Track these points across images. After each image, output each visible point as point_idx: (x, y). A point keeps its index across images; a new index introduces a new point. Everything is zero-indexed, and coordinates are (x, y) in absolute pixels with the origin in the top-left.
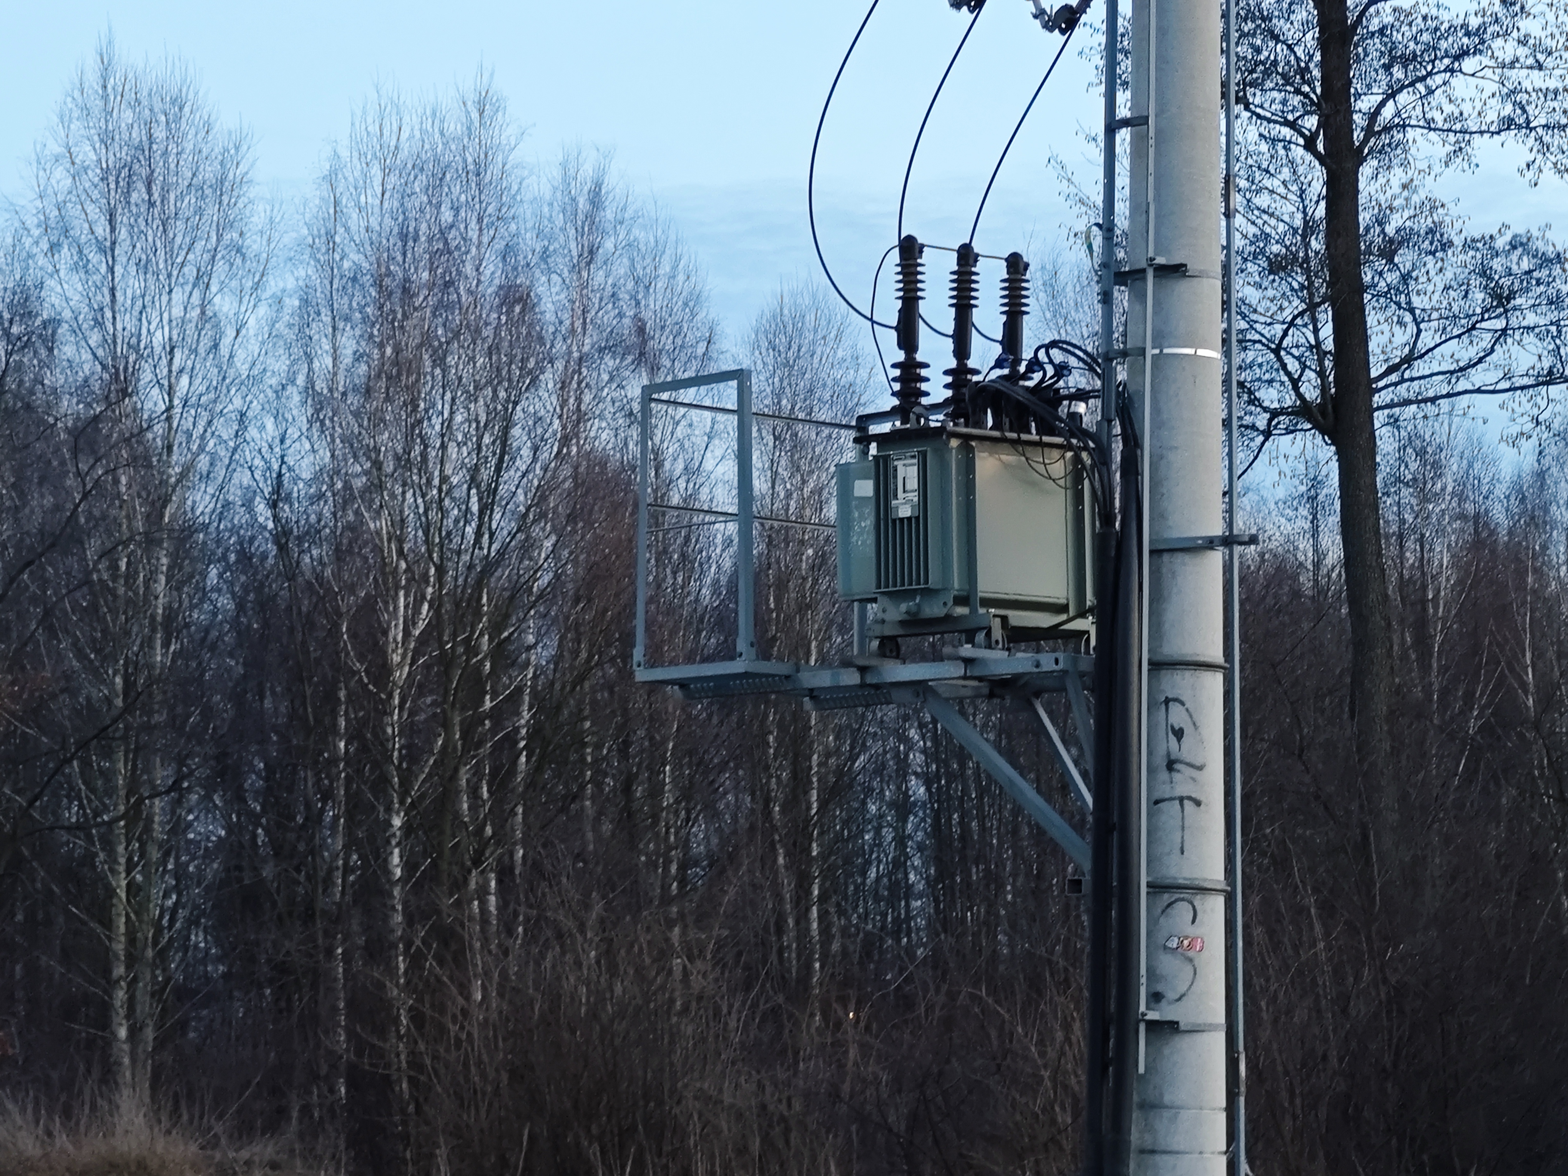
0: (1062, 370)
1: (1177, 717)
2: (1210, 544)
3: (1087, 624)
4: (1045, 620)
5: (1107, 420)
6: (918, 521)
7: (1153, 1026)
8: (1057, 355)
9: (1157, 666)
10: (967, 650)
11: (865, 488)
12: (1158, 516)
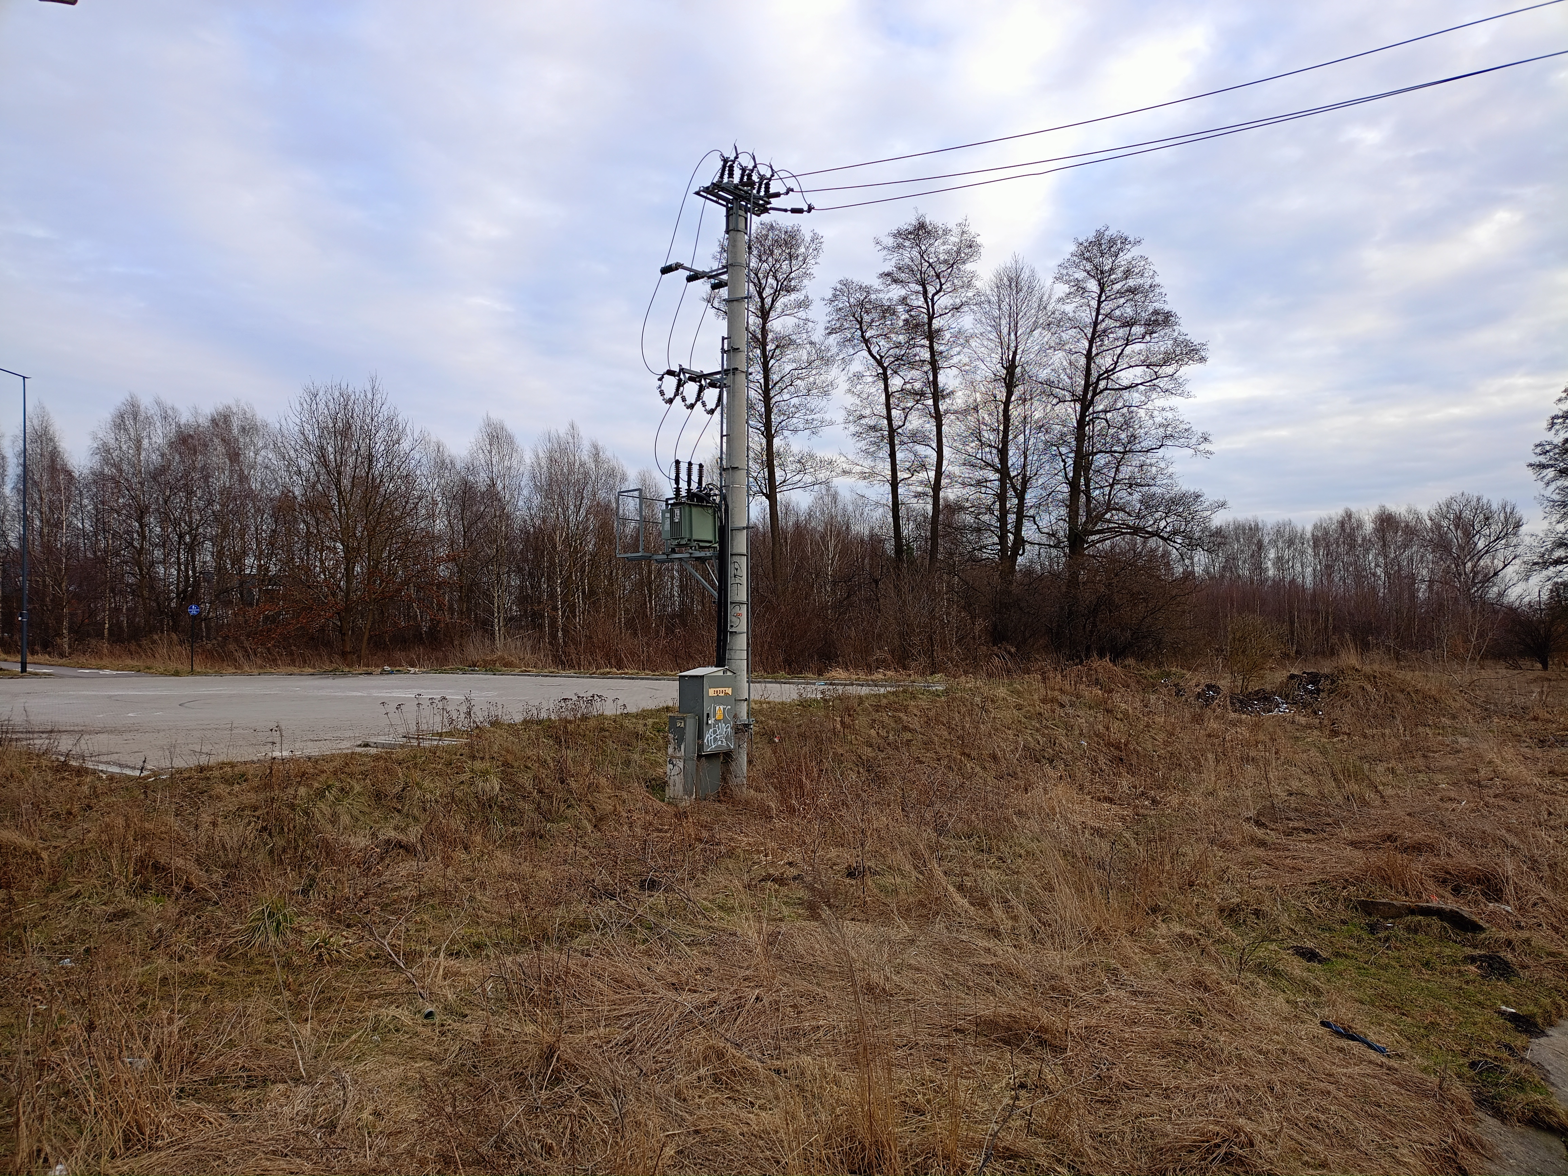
0: (711, 490)
1: (736, 566)
2: (744, 528)
3: (716, 545)
4: (708, 545)
5: (721, 501)
6: (680, 523)
7: (731, 632)
8: (711, 487)
9: (732, 555)
10: (690, 551)
11: (668, 515)
12: (733, 522)
